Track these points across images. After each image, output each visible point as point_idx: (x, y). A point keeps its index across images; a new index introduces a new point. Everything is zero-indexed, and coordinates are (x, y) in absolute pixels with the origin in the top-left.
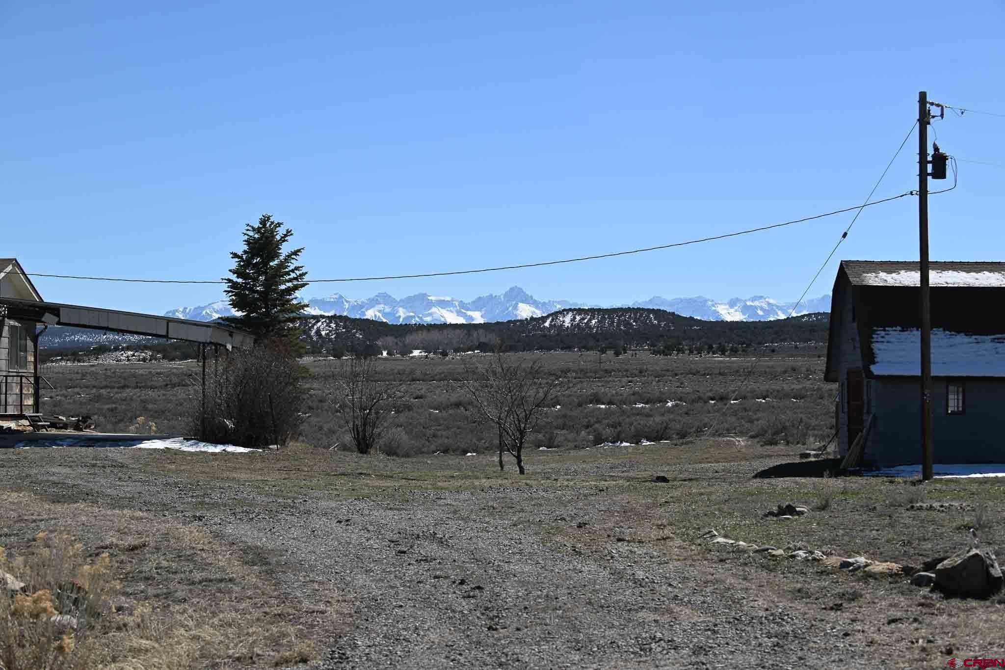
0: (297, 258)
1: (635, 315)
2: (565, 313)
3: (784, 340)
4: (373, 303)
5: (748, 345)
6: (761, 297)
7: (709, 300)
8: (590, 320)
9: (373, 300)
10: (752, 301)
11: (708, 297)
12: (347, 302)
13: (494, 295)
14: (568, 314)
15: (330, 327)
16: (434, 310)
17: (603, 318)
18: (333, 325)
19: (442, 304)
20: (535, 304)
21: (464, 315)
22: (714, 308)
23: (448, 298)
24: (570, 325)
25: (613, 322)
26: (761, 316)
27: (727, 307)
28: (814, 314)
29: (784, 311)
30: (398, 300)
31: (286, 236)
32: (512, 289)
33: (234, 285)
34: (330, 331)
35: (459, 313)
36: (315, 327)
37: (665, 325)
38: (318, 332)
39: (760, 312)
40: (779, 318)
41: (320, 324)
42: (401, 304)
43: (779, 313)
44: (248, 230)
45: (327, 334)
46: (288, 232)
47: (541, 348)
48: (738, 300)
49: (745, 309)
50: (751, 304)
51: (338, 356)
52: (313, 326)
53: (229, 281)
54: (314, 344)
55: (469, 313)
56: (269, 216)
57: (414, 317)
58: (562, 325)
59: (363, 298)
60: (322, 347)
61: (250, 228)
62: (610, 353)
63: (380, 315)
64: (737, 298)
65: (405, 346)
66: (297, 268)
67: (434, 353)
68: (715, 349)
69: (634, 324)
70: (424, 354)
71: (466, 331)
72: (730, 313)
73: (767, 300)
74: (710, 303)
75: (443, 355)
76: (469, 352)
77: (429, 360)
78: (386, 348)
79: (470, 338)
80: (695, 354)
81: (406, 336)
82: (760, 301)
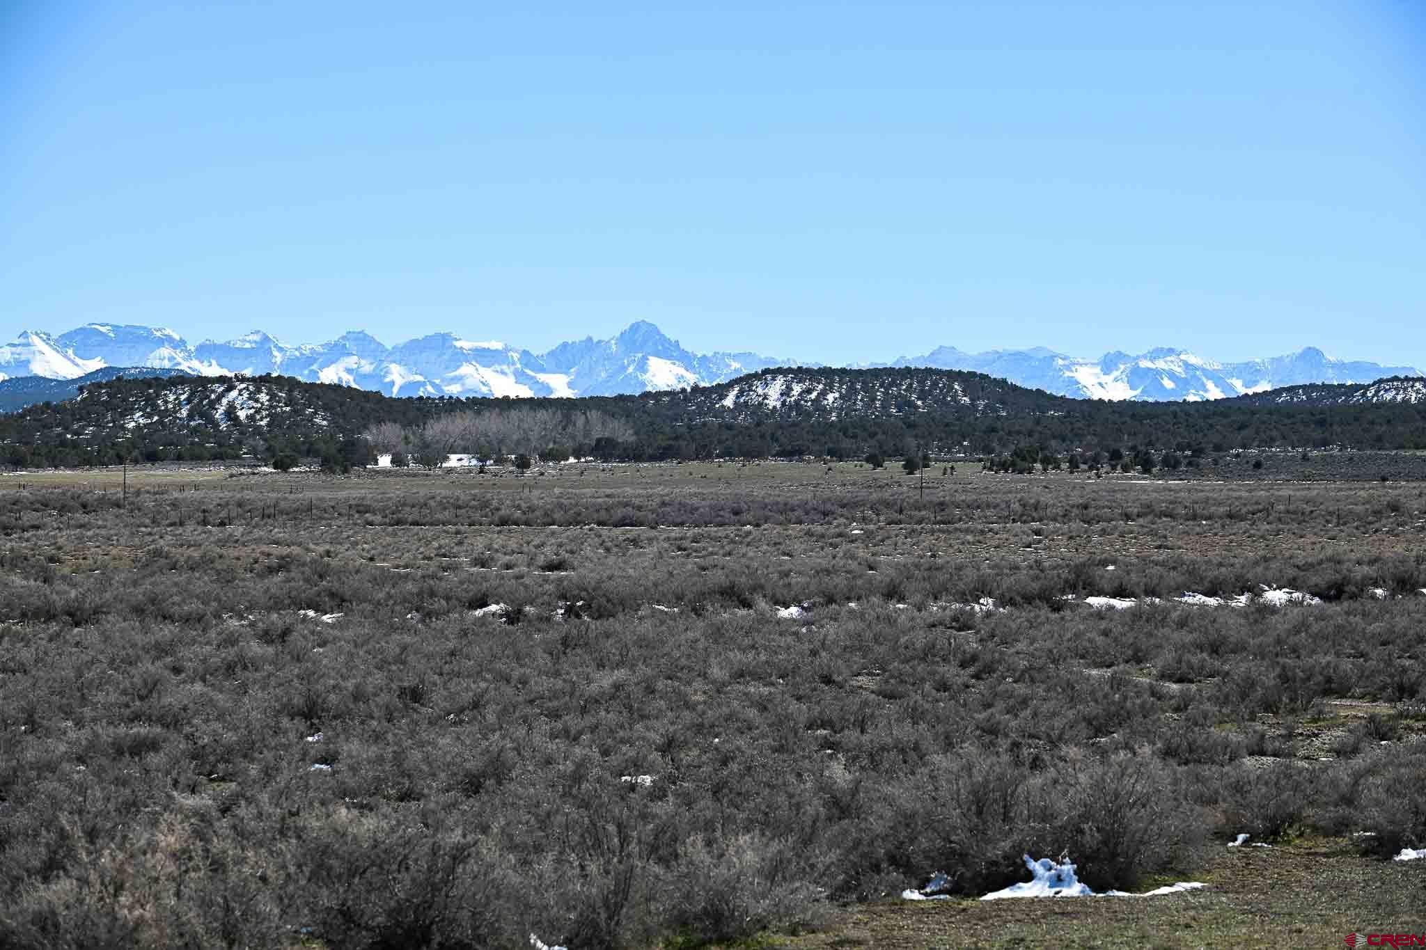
1: (922, 382)
2: (769, 377)
3: (1270, 442)
4: (336, 351)
5: (1198, 452)
7: (1057, 356)
8: (823, 394)
9: (336, 345)
10: (1152, 360)
11: (1051, 349)
12: (281, 349)
13: (595, 340)
14: (774, 379)
15: (257, 401)
16: (466, 369)
17: (852, 391)
18: (264, 397)
19: (484, 357)
20: (685, 359)
21: (533, 382)
22: (1068, 374)
23: (496, 345)
24: (778, 404)
25: (873, 399)
26: (1168, 391)
27: (1098, 370)
28: (1304, 387)
29: (1220, 383)
30: (389, 348)
32: (635, 327)
34: (258, 411)
35: (520, 377)
36: (224, 401)
37: (986, 406)
38: (231, 413)
39: (1168, 384)
40: (1210, 397)
41: (234, 394)
42: (397, 356)
43: (1210, 385)
45: (251, 418)
47: (728, 453)
48: (1120, 356)
49: (1136, 375)
50: (1149, 364)
51: (282, 465)
52: (219, 398)
54: (221, 439)
55: (542, 377)
57: (423, 384)
58: (760, 404)
59: (314, 342)
60: (240, 443)
62: (894, 467)
63: (351, 378)
64: (1120, 353)
65: (426, 446)
67: (499, 461)
68: (1127, 460)
69: (919, 403)
70: (474, 462)
71: (559, 415)
72: (1100, 384)
73: (1183, 357)
74: (1061, 362)
75: (518, 466)
76: (572, 460)
77: (488, 476)
78: (385, 450)
79: (570, 429)
80: (1085, 471)
81: (424, 424)
82: (1169, 358)
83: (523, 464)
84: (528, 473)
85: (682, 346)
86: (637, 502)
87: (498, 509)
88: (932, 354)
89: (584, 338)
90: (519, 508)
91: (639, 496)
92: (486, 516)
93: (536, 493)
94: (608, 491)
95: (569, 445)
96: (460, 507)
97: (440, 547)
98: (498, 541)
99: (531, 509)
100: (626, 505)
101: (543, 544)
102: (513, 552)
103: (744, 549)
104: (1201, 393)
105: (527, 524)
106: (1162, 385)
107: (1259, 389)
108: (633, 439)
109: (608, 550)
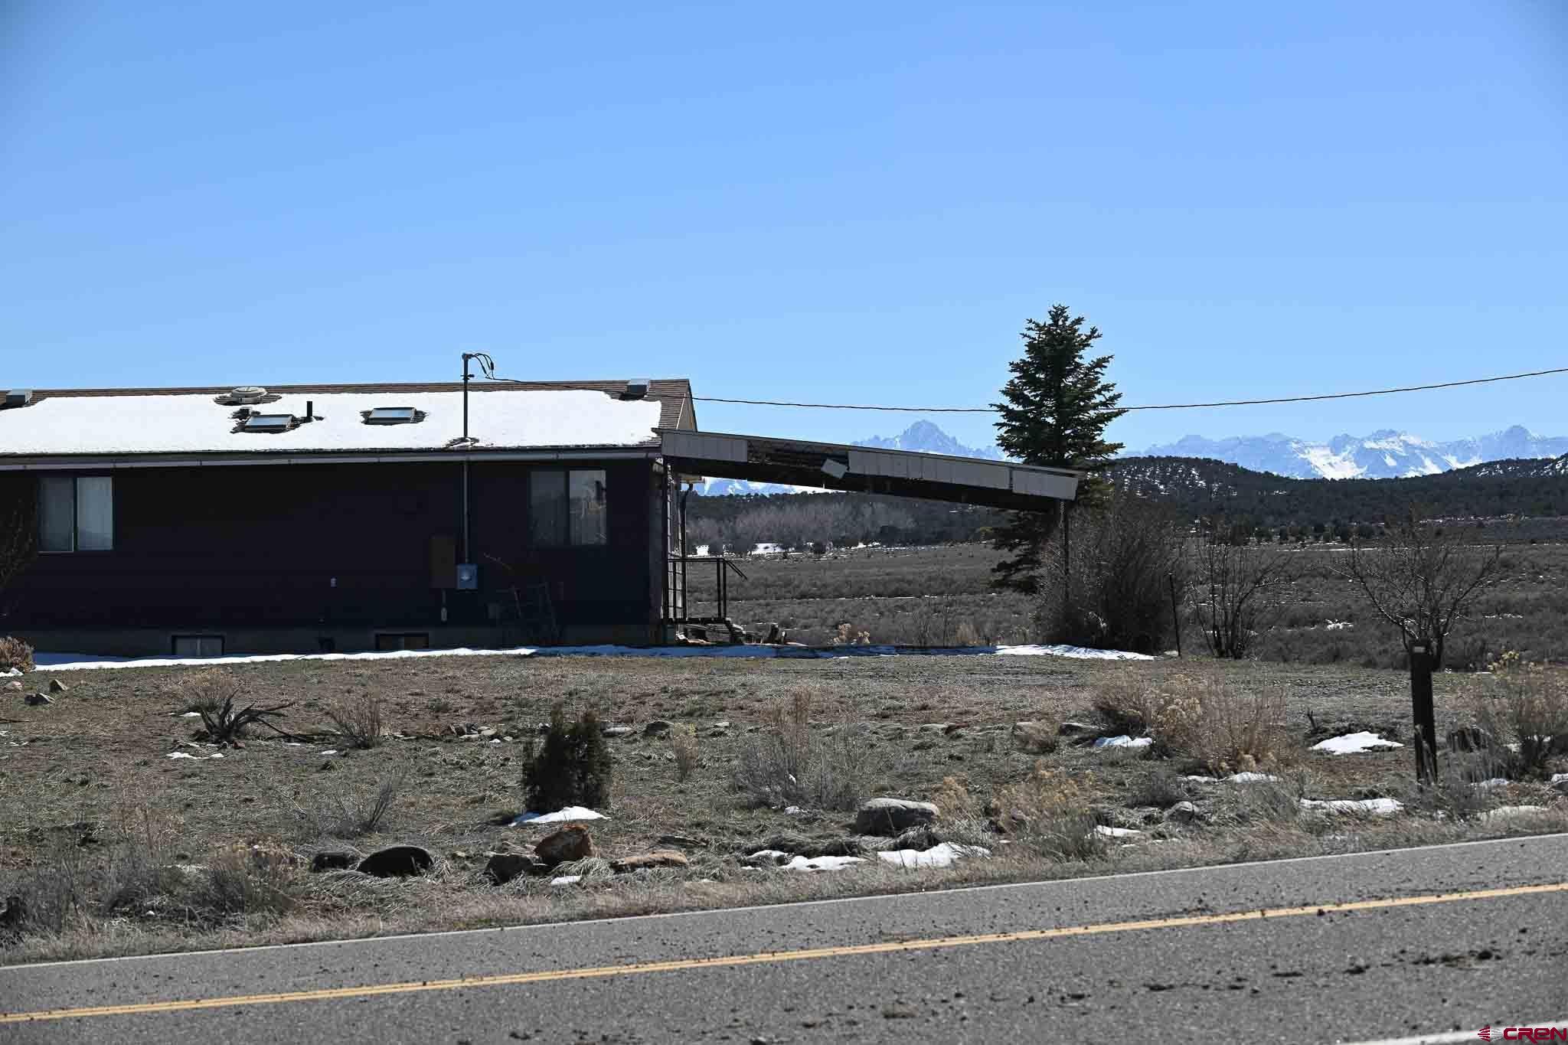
0: (1104, 371)
1: (1163, 470)
3: (1454, 513)
6: (1392, 433)
7: (1291, 440)
10: (1375, 441)
11: (1288, 434)
22: (1302, 456)
26: (1391, 468)
27: (1328, 452)
28: (1502, 462)
29: (1436, 459)
31: (1089, 337)
32: (918, 426)
33: (1010, 414)
37: (1220, 488)
39: (1390, 462)
40: (1427, 472)
43: (1428, 462)
44: (1029, 329)
46: (1094, 331)
48: (1347, 439)
49: (1362, 455)
50: (1373, 445)
53: (1002, 408)
56: (1064, 308)
61: (1033, 326)
64: (1347, 435)
65: (737, 537)
66: (1106, 388)
67: (798, 549)
68: (1328, 532)
69: (1162, 487)
70: (778, 550)
71: (849, 508)
72: (1330, 464)
73: (1402, 438)
74: (1294, 445)
75: (816, 552)
76: (861, 546)
77: (790, 561)
78: (702, 543)
79: (860, 519)
80: (1292, 542)
81: (735, 518)
82: (1390, 440)
83: (819, 550)
84: (824, 558)
85: (959, 441)
86: (911, 577)
87: (798, 587)
88: (1180, 442)
89: (872, 436)
90: (815, 585)
91: (914, 573)
92: (789, 592)
93: (829, 573)
94: (888, 571)
95: (860, 533)
96: (768, 586)
97: (755, 615)
98: (798, 610)
99: (825, 586)
100: (899, 581)
101: (832, 611)
102: (809, 617)
103: (984, 610)
104: (1420, 469)
105: (821, 597)
106: (1385, 464)
107: (1471, 464)
108: (913, 526)
109: (881, 614)
